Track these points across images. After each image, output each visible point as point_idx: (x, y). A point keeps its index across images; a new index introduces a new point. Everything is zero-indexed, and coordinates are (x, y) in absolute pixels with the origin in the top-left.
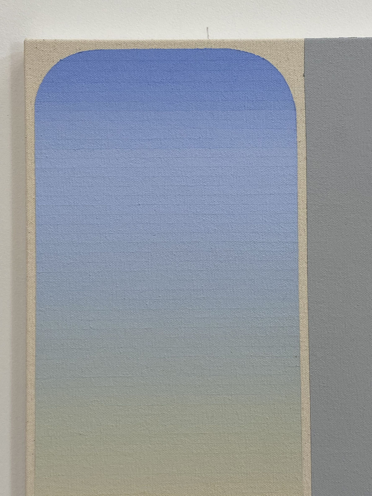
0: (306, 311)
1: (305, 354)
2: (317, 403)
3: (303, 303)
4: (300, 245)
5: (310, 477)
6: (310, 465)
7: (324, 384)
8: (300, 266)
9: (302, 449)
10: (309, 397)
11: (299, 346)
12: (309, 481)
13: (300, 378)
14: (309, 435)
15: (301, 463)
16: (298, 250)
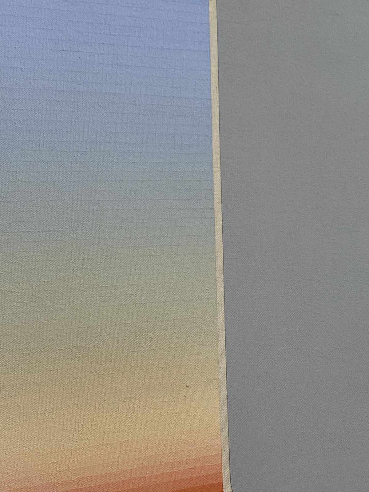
0: (219, 166)
1: (218, 206)
2: (228, 251)
3: (216, 157)
4: (213, 102)
5: (224, 320)
6: (223, 308)
7: (234, 234)
8: (213, 122)
9: (216, 294)
10: (222, 246)
11: (213, 199)
12: (223, 323)
13: (214, 229)
14: (222, 281)
15: (216, 307)
16: (211, 107)
